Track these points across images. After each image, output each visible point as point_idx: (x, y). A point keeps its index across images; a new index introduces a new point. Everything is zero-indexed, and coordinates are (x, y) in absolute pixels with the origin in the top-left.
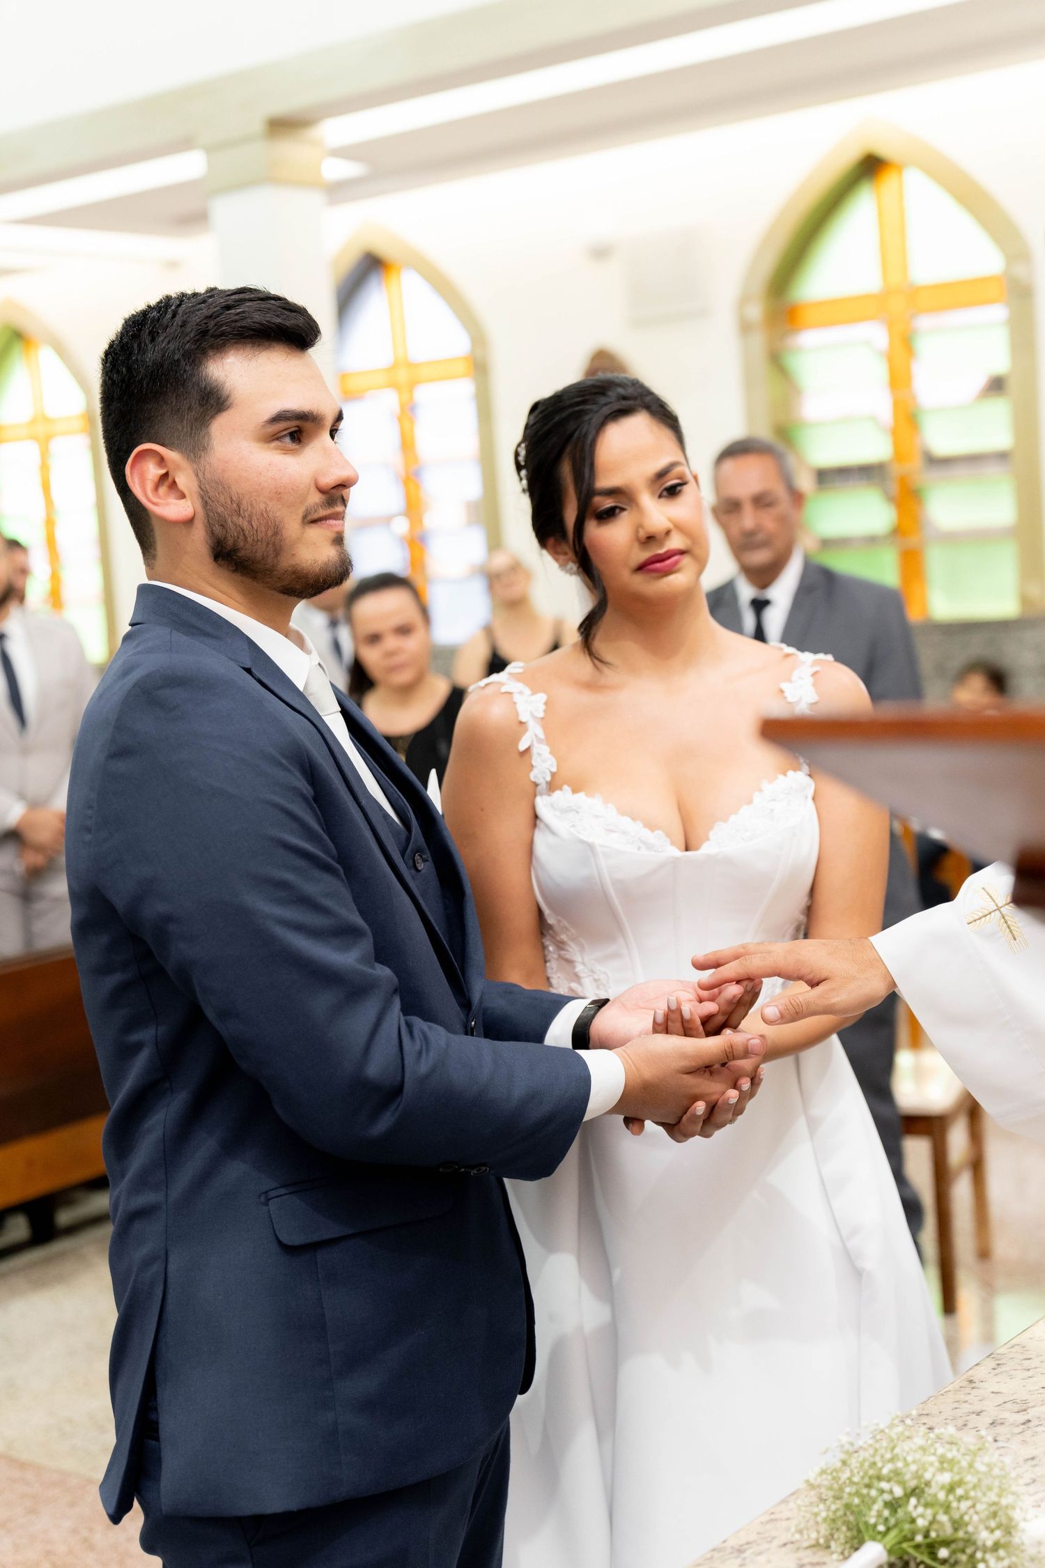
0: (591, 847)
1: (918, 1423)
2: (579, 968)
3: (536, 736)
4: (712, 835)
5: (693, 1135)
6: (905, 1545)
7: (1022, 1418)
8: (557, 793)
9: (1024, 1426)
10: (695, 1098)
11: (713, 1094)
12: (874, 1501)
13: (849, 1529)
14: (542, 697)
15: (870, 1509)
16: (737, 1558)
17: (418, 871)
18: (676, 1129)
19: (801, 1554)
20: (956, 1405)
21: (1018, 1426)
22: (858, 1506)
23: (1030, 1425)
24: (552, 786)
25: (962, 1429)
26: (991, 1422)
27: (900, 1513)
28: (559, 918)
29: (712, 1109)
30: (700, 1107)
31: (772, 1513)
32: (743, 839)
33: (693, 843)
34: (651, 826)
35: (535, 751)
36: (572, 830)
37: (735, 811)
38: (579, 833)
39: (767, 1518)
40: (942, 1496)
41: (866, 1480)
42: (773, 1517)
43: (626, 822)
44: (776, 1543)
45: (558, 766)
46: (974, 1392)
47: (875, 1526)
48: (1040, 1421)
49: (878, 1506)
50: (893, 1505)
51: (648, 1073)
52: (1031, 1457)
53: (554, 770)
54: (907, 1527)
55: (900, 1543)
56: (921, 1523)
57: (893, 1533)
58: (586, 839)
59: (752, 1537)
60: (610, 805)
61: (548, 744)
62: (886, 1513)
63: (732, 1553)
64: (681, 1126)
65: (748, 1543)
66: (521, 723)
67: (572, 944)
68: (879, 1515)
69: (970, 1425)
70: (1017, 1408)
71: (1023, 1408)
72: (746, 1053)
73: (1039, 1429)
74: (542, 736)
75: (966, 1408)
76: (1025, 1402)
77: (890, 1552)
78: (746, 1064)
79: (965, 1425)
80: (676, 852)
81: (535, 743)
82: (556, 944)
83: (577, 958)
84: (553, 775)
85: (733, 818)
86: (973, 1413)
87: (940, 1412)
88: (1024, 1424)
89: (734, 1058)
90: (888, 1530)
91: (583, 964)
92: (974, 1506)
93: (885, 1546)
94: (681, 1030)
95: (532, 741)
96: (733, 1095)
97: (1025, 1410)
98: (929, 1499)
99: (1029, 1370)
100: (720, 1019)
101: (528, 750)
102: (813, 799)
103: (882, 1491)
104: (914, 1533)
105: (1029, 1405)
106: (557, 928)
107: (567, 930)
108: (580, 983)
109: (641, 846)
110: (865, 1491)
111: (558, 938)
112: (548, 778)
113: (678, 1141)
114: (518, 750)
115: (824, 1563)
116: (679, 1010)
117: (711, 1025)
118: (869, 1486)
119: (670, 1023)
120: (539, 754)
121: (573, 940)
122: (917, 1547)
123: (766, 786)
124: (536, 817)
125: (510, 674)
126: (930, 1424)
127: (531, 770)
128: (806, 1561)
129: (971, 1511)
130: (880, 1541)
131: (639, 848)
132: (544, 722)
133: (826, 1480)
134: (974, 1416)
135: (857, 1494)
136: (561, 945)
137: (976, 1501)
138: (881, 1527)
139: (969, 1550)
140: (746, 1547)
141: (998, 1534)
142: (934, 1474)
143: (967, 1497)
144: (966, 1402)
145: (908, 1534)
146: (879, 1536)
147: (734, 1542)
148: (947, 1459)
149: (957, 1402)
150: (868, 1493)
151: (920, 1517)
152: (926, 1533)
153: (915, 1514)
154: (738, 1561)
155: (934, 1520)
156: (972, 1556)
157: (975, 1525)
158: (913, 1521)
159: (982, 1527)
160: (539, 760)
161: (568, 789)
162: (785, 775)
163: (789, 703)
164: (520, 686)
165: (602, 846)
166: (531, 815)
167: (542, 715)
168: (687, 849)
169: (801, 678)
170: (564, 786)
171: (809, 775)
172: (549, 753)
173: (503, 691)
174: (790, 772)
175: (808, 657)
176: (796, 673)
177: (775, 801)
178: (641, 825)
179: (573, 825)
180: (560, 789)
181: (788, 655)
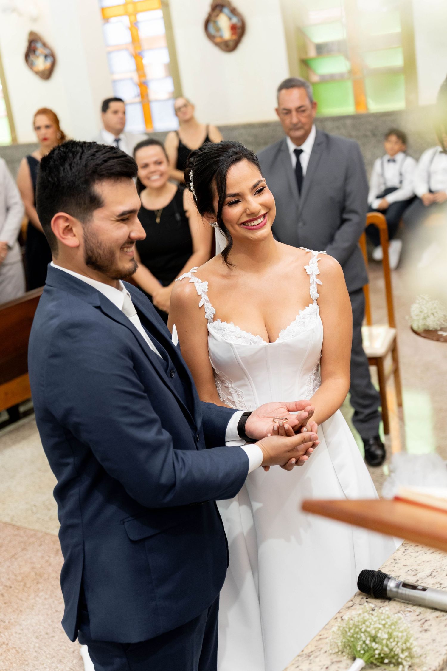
0: (231, 345)
2: (231, 390)
3: (205, 299)
4: (280, 335)
6: (371, 659)
11: (298, 456)
12: (359, 640)
13: (350, 648)
14: (206, 283)
15: (358, 643)
16: (308, 660)
17: (172, 377)
19: (332, 657)
22: (353, 641)
24: (214, 319)
28: (220, 371)
29: (297, 460)
31: (320, 635)
32: (293, 336)
33: (272, 339)
34: (254, 334)
35: (206, 306)
36: (223, 338)
37: (289, 324)
38: (226, 339)
39: (318, 638)
40: (385, 641)
41: (356, 631)
42: (321, 637)
43: (244, 333)
44: (323, 651)
46: (397, 565)
47: (360, 651)
48: (422, 581)
49: (360, 643)
53: (215, 313)
54: (372, 652)
55: (370, 658)
56: (378, 651)
57: (367, 654)
58: (228, 342)
59: (313, 648)
60: (237, 326)
61: (210, 303)
62: (364, 646)
63: (306, 657)
64: (286, 467)
65: (312, 652)
66: (199, 295)
67: (227, 381)
68: (361, 646)
70: (413, 573)
72: (310, 440)
74: (208, 299)
76: (416, 570)
77: (366, 662)
80: (266, 344)
81: (206, 303)
82: (221, 381)
83: (229, 386)
84: (214, 315)
85: (288, 327)
89: (306, 442)
90: (365, 652)
91: (232, 388)
92: (397, 644)
93: (364, 660)
95: (204, 302)
97: (416, 575)
98: (380, 641)
99: (417, 552)
101: (203, 306)
102: (320, 313)
104: (375, 654)
105: (418, 572)
106: (220, 375)
107: (224, 376)
108: (232, 396)
110: (355, 636)
111: (221, 379)
112: (213, 317)
114: (199, 307)
115: (341, 661)
118: (357, 633)
120: (208, 307)
121: (227, 379)
122: (376, 659)
124: (208, 332)
125: (191, 273)
127: (205, 314)
128: (334, 660)
129: (396, 646)
130: (362, 658)
132: (208, 293)
133: (340, 631)
135: (353, 637)
136: (222, 382)
137: (398, 642)
138: (362, 652)
139: (396, 658)
140: (311, 653)
141: (406, 654)
142: (381, 633)
143: (394, 641)
144: (393, 571)
145: (373, 655)
146: (362, 656)
147: (306, 652)
148: (387, 626)
149: (390, 571)
150: (357, 636)
151: (376, 649)
152: (379, 654)
153: (375, 648)
154: (308, 662)
155: (382, 650)
156: (397, 660)
157: (397, 651)
158: (374, 650)
159: (400, 652)
160: (208, 309)
161: (220, 320)
162: (308, 306)
163: (308, 275)
164: (197, 279)
165: (235, 344)
166: (206, 331)
167: (207, 290)
168: (270, 342)
169: (313, 263)
170: (218, 319)
171: (317, 304)
172: (212, 306)
173: (190, 282)
174: (310, 305)
175: (316, 253)
176: (311, 261)
177: (305, 318)
178: (251, 334)
179: (223, 336)
180: (217, 321)
181: (307, 253)
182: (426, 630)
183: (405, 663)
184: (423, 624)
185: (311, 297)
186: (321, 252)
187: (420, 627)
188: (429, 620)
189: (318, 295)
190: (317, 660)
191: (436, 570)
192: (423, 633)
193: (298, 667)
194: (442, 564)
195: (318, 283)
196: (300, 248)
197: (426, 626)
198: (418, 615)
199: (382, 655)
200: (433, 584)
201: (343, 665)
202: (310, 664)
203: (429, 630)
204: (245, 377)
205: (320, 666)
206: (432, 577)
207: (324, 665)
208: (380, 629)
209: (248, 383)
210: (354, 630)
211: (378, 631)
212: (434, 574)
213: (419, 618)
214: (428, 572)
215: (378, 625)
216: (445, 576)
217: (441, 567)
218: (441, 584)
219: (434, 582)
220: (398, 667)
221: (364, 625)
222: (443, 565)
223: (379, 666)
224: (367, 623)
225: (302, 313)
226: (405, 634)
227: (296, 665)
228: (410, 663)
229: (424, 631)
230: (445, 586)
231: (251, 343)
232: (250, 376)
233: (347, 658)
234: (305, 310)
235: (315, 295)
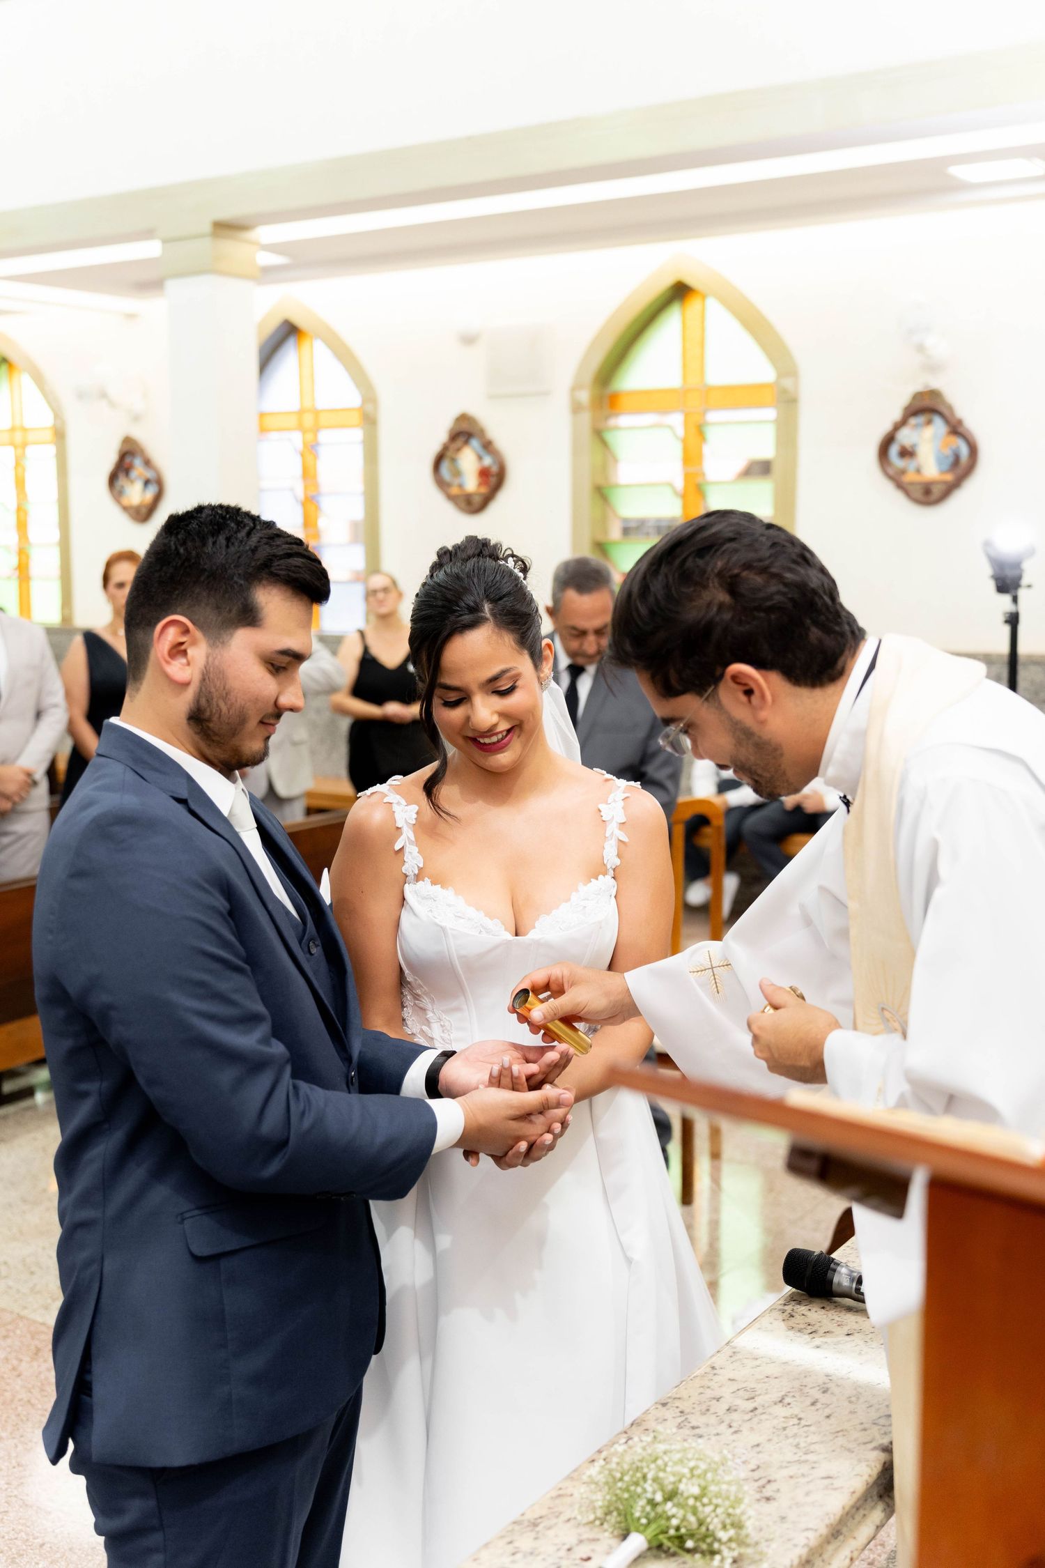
0: (443, 929)
1: (672, 1407)
2: (430, 1015)
3: (408, 837)
4: (537, 923)
5: (514, 1166)
6: (661, 1537)
7: (750, 1405)
8: (421, 883)
9: (752, 1414)
10: (518, 1139)
11: (533, 1135)
12: (639, 1497)
13: (619, 1514)
14: (414, 808)
15: (636, 1504)
16: (532, 1531)
17: (311, 954)
18: (501, 1159)
20: (701, 1390)
21: (747, 1413)
22: (627, 1499)
23: (757, 1412)
24: (418, 878)
25: (705, 1414)
26: (727, 1408)
27: (659, 1511)
28: (416, 978)
29: (531, 1146)
30: (523, 1146)
31: (560, 1489)
32: (561, 929)
33: (521, 930)
34: (489, 915)
35: (407, 850)
36: (430, 914)
37: (557, 907)
38: (435, 918)
39: (554, 1493)
40: (691, 1501)
41: (635, 1479)
42: (561, 1492)
43: (471, 911)
44: (564, 1517)
45: (424, 863)
47: (639, 1519)
48: (764, 1409)
49: (642, 1502)
50: (654, 1504)
51: (482, 1119)
52: (756, 1444)
53: (421, 865)
54: (663, 1522)
55: (657, 1535)
56: (675, 1522)
57: (653, 1526)
58: (440, 923)
59: (544, 1512)
60: (460, 897)
61: (417, 846)
62: (648, 1508)
63: (528, 1526)
64: (507, 1159)
65: (541, 1517)
66: (398, 828)
67: (425, 996)
68: (643, 1508)
69: (712, 1410)
70: (747, 1395)
71: (752, 1396)
72: (558, 1105)
73: (763, 1417)
74: (413, 838)
75: (709, 1393)
76: (753, 1390)
77: (649, 1542)
78: (559, 1112)
79: (708, 1410)
80: (509, 937)
81: (407, 843)
82: (412, 995)
83: (429, 1006)
84: (420, 869)
85: (554, 912)
86: (714, 1398)
87: (690, 1397)
88: (752, 1411)
89: (549, 1108)
90: (649, 1523)
91: (433, 1012)
92: (714, 1511)
93: (646, 1538)
94: (511, 1086)
95: (405, 843)
96: (548, 1138)
97: (753, 1398)
98: (681, 1500)
99: (757, 1359)
100: (540, 1077)
101: (402, 849)
102: (615, 897)
103: (646, 1491)
104: (668, 1528)
105: (757, 1393)
106: (413, 984)
107: (422, 986)
108: (430, 1027)
110: (632, 1488)
111: (414, 991)
112: (416, 872)
113: (502, 1169)
114: (394, 849)
115: (598, 1540)
116: (510, 1069)
117: (533, 1082)
119: (502, 1077)
120: (410, 853)
121: (426, 993)
122: (670, 1539)
124: (404, 899)
125: (390, 785)
126: (682, 1408)
127: (404, 865)
128: (585, 1536)
129: (713, 1515)
130: (642, 1532)
132: (415, 827)
134: (715, 1401)
135: (627, 1490)
136: (416, 997)
137: (717, 1506)
138: (644, 1521)
139: (709, 1540)
140: (539, 1521)
141: (732, 1532)
142: (686, 1484)
143: (710, 1503)
144: (709, 1387)
145: (664, 1528)
146: (642, 1528)
147: (530, 1516)
148: (697, 1472)
149: (702, 1387)
150: (635, 1490)
151: (673, 1516)
152: (678, 1529)
153: (670, 1513)
154: (533, 1534)
155: (684, 1519)
156: (710, 1545)
157: (714, 1524)
158: (669, 1518)
159: (720, 1526)
160: (410, 857)
161: (429, 881)
162: (597, 879)
163: (604, 821)
164: (398, 797)
165: (452, 929)
166: (400, 898)
167: (414, 822)
168: (517, 935)
169: (615, 801)
170: (426, 879)
171: (614, 878)
172: (418, 852)
173: (385, 801)
174: (601, 877)
175: (622, 783)
176: (612, 796)
177: (588, 900)
178: (483, 914)
179: (431, 910)
180: (424, 881)
181: (607, 780)
182: (768, 1499)
183: (726, 1552)
184: (764, 1487)
185: (605, 862)
186: (632, 783)
187: (758, 1492)
188: (775, 1481)
189: (618, 862)
190: (551, 1533)
191: (792, 1394)
192: (763, 1502)
193: (510, 1543)
194: (804, 1384)
195: (621, 838)
196: (594, 769)
197: (768, 1491)
198: (753, 1471)
199: (683, 1531)
200: (784, 1418)
201: (600, 1547)
202: (536, 1538)
203: (774, 1499)
204: (462, 998)
205: (556, 1545)
206: (783, 1406)
207: (564, 1544)
208: (683, 1476)
209: (465, 1007)
210: (632, 1476)
211: (680, 1481)
212: (787, 1400)
213: (756, 1475)
214: (776, 1396)
215: (679, 1469)
216: (809, 1406)
217: (801, 1390)
218: (800, 1419)
219: (788, 1414)
220: (712, 1559)
221: (653, 1466)
222: (806, 1386)
223: (674, 1555)
224: (660, 1462)
225: (583, 889)
226: (733, 1488)
227: (509, 1539)
228: (735, 1554)
229: (764, 1500)
230: (807, 1424)
231: (481, 931)
232: (470, 995)
233: (611, 1536)
234: (589, 885)
235: (611, 858)
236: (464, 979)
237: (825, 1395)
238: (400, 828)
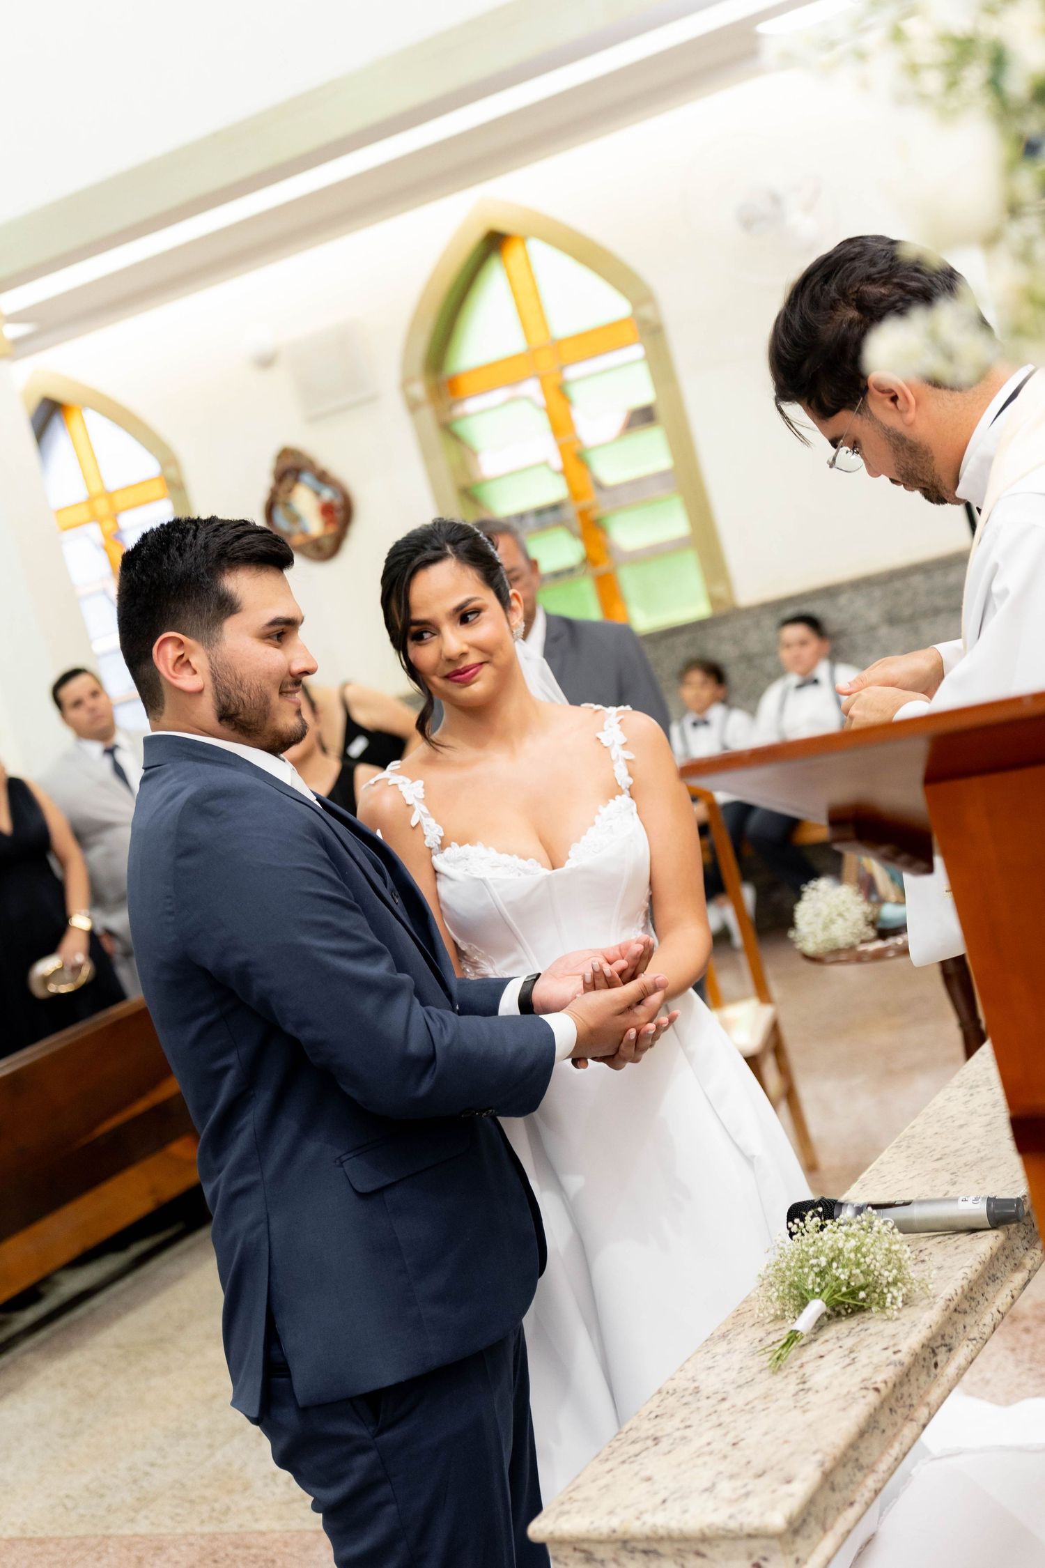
0: (483, 881)
3: (422, 812)
4: (571, 854)
6: (836, 1296)
8: (448, 850)
10: (627, 1029)
11: (639, 1024)
12: (808, 1275)
14: (420, 783)
15: (806, 1280)
16: (724, 1340)
19: (767, 1327)
22: (798, 1282)
24: (442, 847)
27: (828, 1278)
28: (470, 944)
30: (631, 1035)
32: (594, 854)
33: (557, 863)
34: (524, 857)
35: (424, 824)
36: (467, 873)
37: (585, 834)
38: (471, 874)
40: (852, 1256)
41: (799, 1264)
42: (739, 1312)
43: (505, 858)
45: (444, 830)
47: (813, 1290)
49: (812, 1275)
50: (822, 1274)
51: (591, 1022)
53: (442, 834)
54: (834, 1284)
55: (832, 1295)
56: (843, 1279)
57: (826, 1291)
58: (477, 877)
59: (730, 1327)
60: (490, 848)
61: (433, 817)
62: (818, 1280)
63: (719, 1339)
65: (728, 1331)
66: (409, 805)
67: (483, 962)
68: (814, 1283)
72: (656, 989)
74: (427, 812)
77: (827, 1303)
78: (656, 998)
80: (547, 872)
81: (423, 817)
82: (471, 966)
84: (442, 838)
85: (583, 838)
89: (648, 995)
90: (822, 1290)
93: (823, 1301)
94: (606, 986)
95: (420, 817)
96: (651, 1028)
98: (845, 1261)
100: (631, 971)
101: (418, 824)
102: (638, 812)
103: (813, 1266)
104: (839, 1287)
106: (469, 952)
107: (478, 951)
109: (521, 872)
110: (800, 1271)
111: (472, 960)
112: (439, 842)
114: (412, 826)
117: (626, 976)
118: (801, 1267)
119: (595, 981)
120: (428, 825)
121: (483, 958)
122: (844, 1295)
123: (602, 810)
124: (436, 872)
125: (391, 771)
127: (425, 839)
130: (819, 1298)
131: (519, 875)
132: (426, 801)
133: (771, 1271)
135: (795, 1273)
140: (727, 1333)
145: (836, 1289)
146: (817, 1296)
151: (841, 1275)
152: (848, 1285)
153: (837, 1274)
155: (851, 1275)
157: (878, 1270)
158: (838, 1279)
160: (428, 830)
161: (456, 844)
162: (614, 799)
163: (606, 747)
164: (402, 777)
165: (491, 879)
166: (432, 870)
167: (423, 796)
168: (554, 868)
169: (610, 727)
170: (453, 843)
171: (631, 796)
172: (435, 823)
173: (390, 784)
174: (618, 797)
175: (612, 710)
176: (606, 724)
177: (611, 819)
178: (517, 857)
180: (450, 846)
181: (597, 711)
185: (619, 783)
186: (622, 708)
189: (630, 781)
192: (920, 1264)
193: (708, 1352)
195: (628, 757)
197: (923, 1256)
199: (853, 1285)
209: (525, 957)
225: (604, 811)
227: (706, 1351)
232: (526, 942)
234: (609, 805)
235: (624, 779)
236: (516, 927)
237: (955, 1186)
238: (411, 805)
